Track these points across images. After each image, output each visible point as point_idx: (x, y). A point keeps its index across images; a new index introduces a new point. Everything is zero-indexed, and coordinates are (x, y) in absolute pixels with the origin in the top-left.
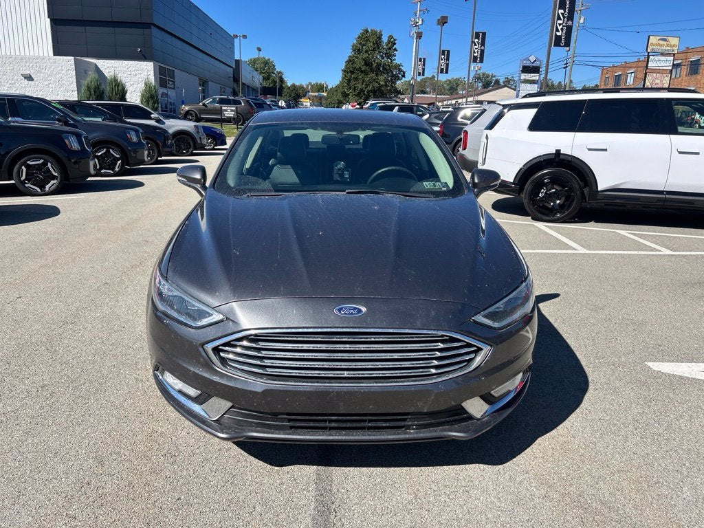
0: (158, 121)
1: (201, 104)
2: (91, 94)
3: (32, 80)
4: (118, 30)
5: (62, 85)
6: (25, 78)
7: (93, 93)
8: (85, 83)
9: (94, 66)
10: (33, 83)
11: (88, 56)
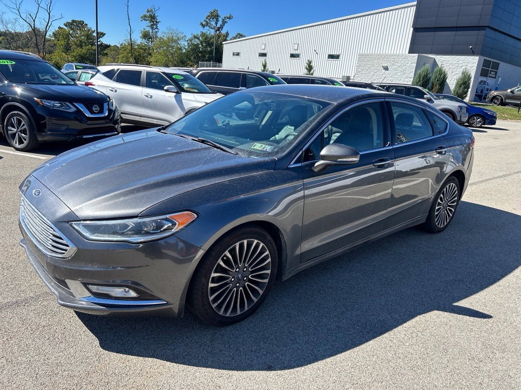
0: (429, 100)
1: (509, 91)
2: (420, 80)
3: (388, 70)
4: (459, 33)
5: (405, 73)
6: (384, 69)
7: (421, 79)
8: (419, 72)
9: (433, 61)
10: (388, 72)
11: (431, 53)
